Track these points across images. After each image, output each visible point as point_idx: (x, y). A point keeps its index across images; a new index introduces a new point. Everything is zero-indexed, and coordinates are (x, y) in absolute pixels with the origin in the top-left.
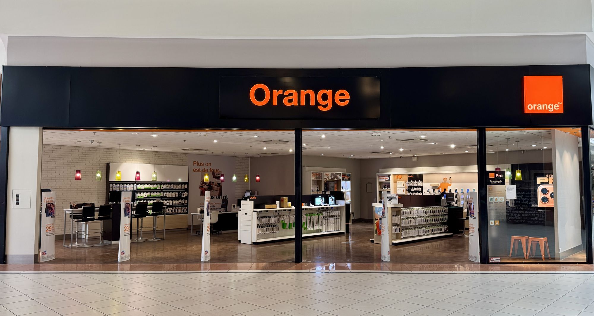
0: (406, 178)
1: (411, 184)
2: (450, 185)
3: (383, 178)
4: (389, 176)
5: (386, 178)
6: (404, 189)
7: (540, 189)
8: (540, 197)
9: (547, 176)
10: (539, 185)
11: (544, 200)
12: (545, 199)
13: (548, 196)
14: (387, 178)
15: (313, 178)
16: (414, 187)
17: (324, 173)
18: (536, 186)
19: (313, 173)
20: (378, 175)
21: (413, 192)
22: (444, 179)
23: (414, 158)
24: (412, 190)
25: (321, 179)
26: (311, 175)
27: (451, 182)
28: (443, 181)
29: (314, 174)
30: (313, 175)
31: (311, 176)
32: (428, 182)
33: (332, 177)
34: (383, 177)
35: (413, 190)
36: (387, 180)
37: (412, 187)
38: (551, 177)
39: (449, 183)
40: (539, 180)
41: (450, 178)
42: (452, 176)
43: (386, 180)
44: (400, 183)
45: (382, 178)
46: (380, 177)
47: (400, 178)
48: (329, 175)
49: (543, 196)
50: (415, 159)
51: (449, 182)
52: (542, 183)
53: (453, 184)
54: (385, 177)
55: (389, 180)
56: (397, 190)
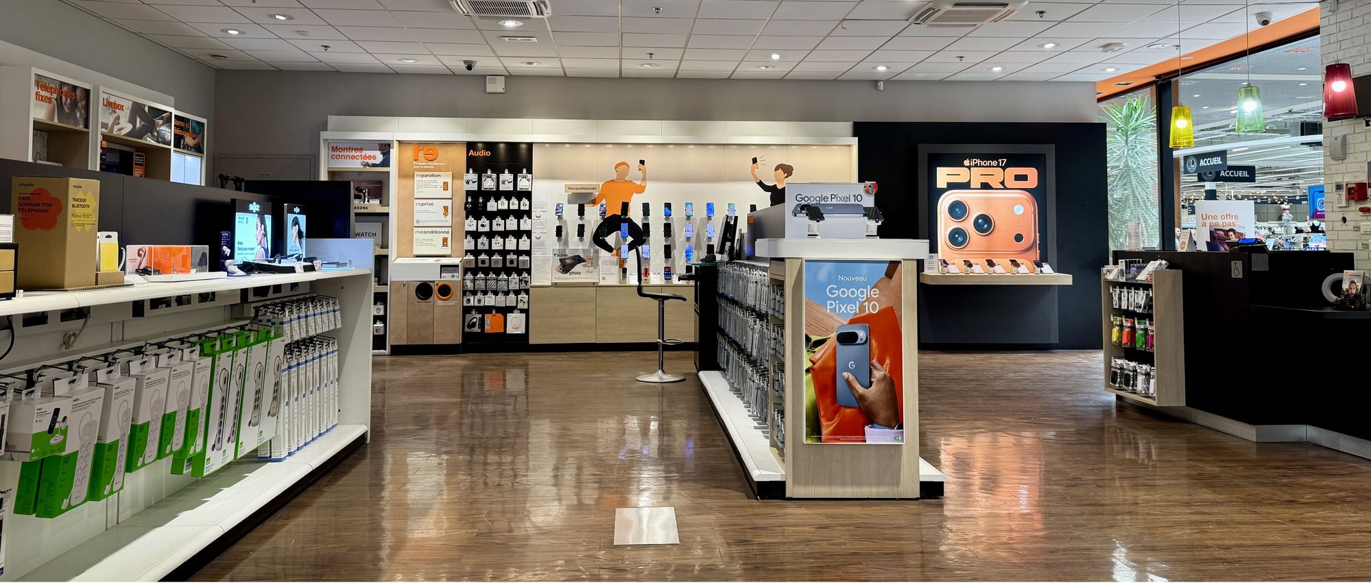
0: (461, 156)
1: (488, 184)
2: (641, 190)
3: (353, 157)
4: (385, 147)
5: (365, 157)
6: (448, 203)
7: (944, 203)
8: (945, 230)
9: (966, 163)
10: (943, 191)
11: (957, 238)
12: (959, 236)
13: (968, 225)
14: (374, 157)
15: (40, 112)
16: (498, 194)
17: (102, 96)
18: (935, 194)
19: (41, 82)
20: (324, 140)
21: (491, 216)
22: (616, 168)
23: (495, 82)
24: (489, 209)
25: (81, 127)
26: (34, 89)
27: (644, 179)
28: (616, 173)
29: (45, 88)
30: (43, 93)
31: (33, 97)
32: (551, 176)
33: (134, 124)
34: (350, 149)
35: (492, 206)
36: (374, 165)
37: (488, 195)
38: (976, 166)
39: (638, 183)
40: (944, 175)
41: (642, 162)
42: (650, 156)
43: (367, 165)
44: (432, 179)
45: (345, 157)
46: (335, 149)
47: (430, 157)
48: (121, 107)
49: (954, 225)
50: (498, 86)
51: (638, 180)
52: (952, 186)
53: (650, 186)
54: (361, 149)
55: (386, 163)
56: (417, 208)
